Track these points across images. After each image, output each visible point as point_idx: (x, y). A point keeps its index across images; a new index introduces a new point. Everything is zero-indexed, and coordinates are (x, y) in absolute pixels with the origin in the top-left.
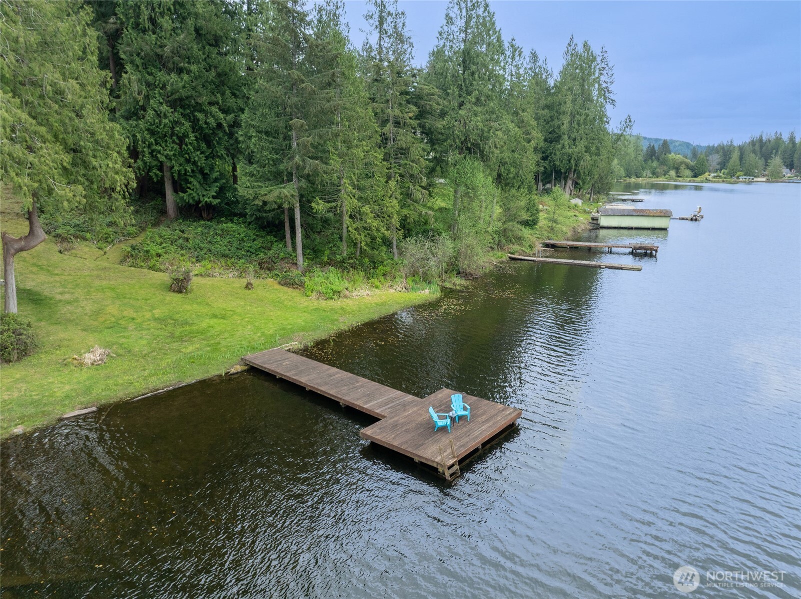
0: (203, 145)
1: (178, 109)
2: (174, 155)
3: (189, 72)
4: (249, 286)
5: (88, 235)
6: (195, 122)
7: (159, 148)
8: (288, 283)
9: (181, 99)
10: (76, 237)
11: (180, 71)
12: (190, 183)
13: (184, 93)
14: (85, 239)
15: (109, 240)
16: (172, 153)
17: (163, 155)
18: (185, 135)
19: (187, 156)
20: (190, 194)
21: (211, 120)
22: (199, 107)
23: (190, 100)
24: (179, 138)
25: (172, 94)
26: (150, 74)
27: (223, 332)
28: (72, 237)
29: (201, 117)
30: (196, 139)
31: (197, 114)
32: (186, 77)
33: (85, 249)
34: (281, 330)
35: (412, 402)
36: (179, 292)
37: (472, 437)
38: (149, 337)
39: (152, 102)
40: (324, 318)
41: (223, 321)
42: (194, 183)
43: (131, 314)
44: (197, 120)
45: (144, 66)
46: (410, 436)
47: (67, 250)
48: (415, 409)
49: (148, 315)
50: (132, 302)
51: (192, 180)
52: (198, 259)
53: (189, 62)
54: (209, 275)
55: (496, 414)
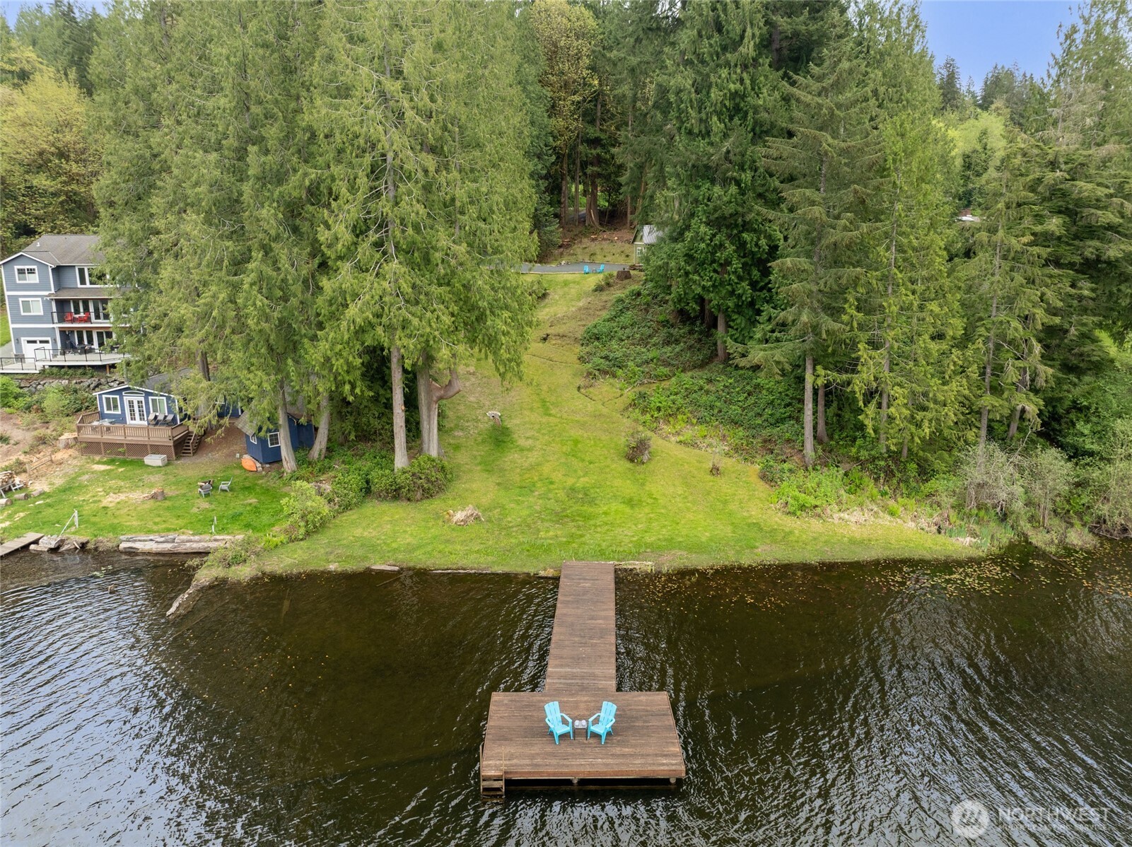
0: (756, 273)
1: (724, 229)
2: (714, 286)
3: (738, 183)
4: (715, 471)
5: (620, 372)
6: (742, 245)
7: (696, 277)
8: (767, 477)
9: (724, 217)
10: (605, 373)
11: (726, 182)
12: (733, 321)
13: (729, 210)
14: (614, 376)
15: (632, 380)
16: (710, 283)
17: (699, 285)
18: (728, 262)
19: (729, 288)
21: (763, 242)
22: (746, 226)
23: (735, 217)
24: (721, 265)
25: (716, 211)
26: (698, 187)
27: (607, 524)
28: (597, 373)
29: (749, 239)
30: (745, 265)
31: (745, 235)
32: (733, 189)
33: (606, 388)
34: (665, 540)
35: (599, 689)
36: (632, 460)
37: (566, 762)
38: (538, 508)
39: (693, 222)
40: (741, 540)
41: (627, 510)
42: (739, 321)
43: (557, 476)
44: (745, 243)
45: (690, 178)
46: (519, 724)
47: (586, 387)
48: (586, 699)
49: (570, 481)
50: (575, 462)
51: (735, 317)
52: (701, 421)
53: (742, 169)
54: (694, 445)
55: (648, 755)
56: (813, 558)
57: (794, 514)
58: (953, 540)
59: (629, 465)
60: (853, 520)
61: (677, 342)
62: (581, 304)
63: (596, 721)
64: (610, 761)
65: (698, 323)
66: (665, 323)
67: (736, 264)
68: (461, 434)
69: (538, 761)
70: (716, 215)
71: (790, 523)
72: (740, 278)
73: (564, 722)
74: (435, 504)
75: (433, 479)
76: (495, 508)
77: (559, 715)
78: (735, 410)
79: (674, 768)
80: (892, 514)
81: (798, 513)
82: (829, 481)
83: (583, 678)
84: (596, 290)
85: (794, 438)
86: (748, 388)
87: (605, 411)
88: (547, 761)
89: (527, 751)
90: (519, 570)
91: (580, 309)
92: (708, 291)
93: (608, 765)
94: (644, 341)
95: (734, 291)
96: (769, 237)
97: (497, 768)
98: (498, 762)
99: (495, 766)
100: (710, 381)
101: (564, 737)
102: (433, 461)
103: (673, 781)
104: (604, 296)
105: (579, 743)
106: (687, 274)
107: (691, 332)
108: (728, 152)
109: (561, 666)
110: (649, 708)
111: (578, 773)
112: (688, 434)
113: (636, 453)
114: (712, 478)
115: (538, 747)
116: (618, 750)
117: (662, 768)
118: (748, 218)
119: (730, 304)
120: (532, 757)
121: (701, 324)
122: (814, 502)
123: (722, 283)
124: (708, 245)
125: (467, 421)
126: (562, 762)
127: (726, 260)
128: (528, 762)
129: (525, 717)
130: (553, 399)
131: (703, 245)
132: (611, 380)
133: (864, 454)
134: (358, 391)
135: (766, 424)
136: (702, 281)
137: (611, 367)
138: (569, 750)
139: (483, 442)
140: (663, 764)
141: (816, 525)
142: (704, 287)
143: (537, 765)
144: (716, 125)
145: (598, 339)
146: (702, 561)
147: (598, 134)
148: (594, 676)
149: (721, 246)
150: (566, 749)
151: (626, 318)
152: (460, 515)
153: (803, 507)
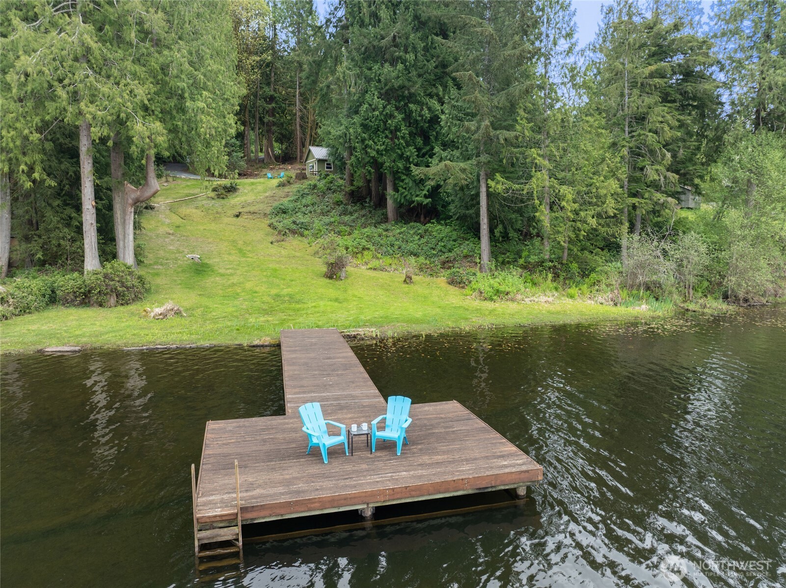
0: (419, 141)
1: (393, 102)
2: (386, 150)
3: (404, 62)
5: (306, 232)
6: (408, 117)
7: (371, 142)
8: (455, 282)
9: (392, 89)
10: (294, 232)
11: (393, 62)
12: (403, 181)
13: (397, 84)
14: (302, 235)
15: (318, 236)
16: (383, 147)
17: (374, 150)
18: (397, 129)
19: (399, 151)
20: (403, 193)
21: (426, 112)
22: (412, 98)
23: (403, 90)
24: (391, 132)
25: (386, 85)
26: (370, 69)
27: (318, 312)
28: (287, 231)
29: (414, 108)
30: (410, 134)
31: (411, 105)
32: (400, 66)
33: (294, 242)
34: (381, 318)
35: (364, 407)
36: (331, 278)
37: (348, 482)
38: (245, 307)
39: (367, 96)
40: (453, 315)
41: (336, 304)
42: (407, 181)
43: (262, 289)
44: (411, 112)
45: (365, 60)
46: (255, 448)
47: (278, 241)
48: (349, 416)
49: (274, 291)
50: (276, 281)
51: (404, 177)
52: (386, 253)
53: (406, 52)
54: (383, 270)
55: (476, 459)
57: (491, 299)
58: (630, 308)
59: (328, 281)
60: (543, 301)
61: (351, 214)
62: (267, 194)
63: (382, 426)
64: (420, 472)
65: (367, 200)
66: (338, 203)
67: (405, 131)
68: (160, 267)
69: (301, 486)
70: (387, 87)
71: (489, 305)
72: (408, 145)
73: (333, 432)
74: (132, 307)
75: (129, 284)
76: (198, 308)
77: (323, 422)
78: (412, 246)
79: (524, 468)
80: (572, 297)
81: (495, 298)
82: (512, 279)
83: (337, 399)
84: (279, 186)
85: (471, 254)
86: (420, 231)
87: (298, 254)
88: (317, 485)
89: (277, 476)
90: (230, 342)
91: (267, 197)
92: (382, 155)
93: (420, 477)
94: (324, 214)
95: (403, 154)
96: (429, 109)
97: (224, 504)
98: (226, 497)
99: (222, 501)
100: (387, 230)
101: (335, 452)
102: (129, 268)
103: (522, 492)
104: (287, 189)
105: (361, 458)
106: (363, 140)
107: (363, 208)
108: (394, 37)
109: (304, 392)
110: (443, 416)
111: (373, 494)
112: (375, 263)
113: (334, 271)
114: (407, 285)
115: (294, 470)
116: (426, 459)
117: (507, 470)
118: (413, 91)
119: (400, 165)
120: (288, 483)
121: (370, 200)
122: (507, 289)
123: (392, 149)
124: (381, 113)
125: (167, 260)
126: (342, 483)
127: (396, 127)
128: (281, 489)
129: (264, 441)
130: (249, 248)
131: (377, 113)
132: (300, 238)
133: (533, 259)
134: (36, 175)
135: (440, 254)
136: (379, 144)
137: (298, 230)
138: (348, 467)
139: (183, 271)
140: (506, 466)
141: (512, 307)
142: (378, 151)
143: (298, 492)
144: (384, 13)
145: (285, 213)
146: (424, 330)
147: (272, 93)
148: (353, 397)
149: (391, 116)
150: (338, 467)
151: (309, 200)
152: (158, 310)
153: (498, 292)
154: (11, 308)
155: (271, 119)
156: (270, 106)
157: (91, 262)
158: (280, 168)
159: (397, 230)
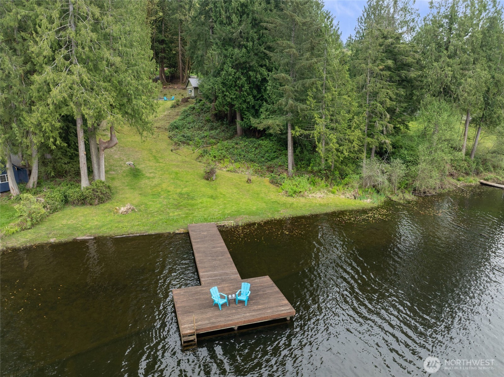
0: (255, 92)
1: (240, 70)
2: (236, 98)
3: (246, 47)
4: (249, 181)
5: (191, 143)
6: (249, 78)
7: (227, 93)
8: (274, 182)
9: (240, 64)
10: (184, 143)
11: (240, 46)
12: (246, 115)
13: (242, 60)
14: (188, 144)
15: (198, 146)
16: (234, 96)
17: (229, 97)
18: (243, 86)
19: (243, 99)
20: (246, 122)
21: (259, 76)
22: (251, 68)
23: (246, 64)
24: (239, 87)
25: (236, 61)
26: (226, 50)
27: (204, 207)
28: (180, 143)
29: (252, 75)
30: (250, 88)
31: (250, 73)
32: (244, 50)
33: (185, 150)
34: (236, 211)
35: (232, 280)
36: (207, 179)
37: (229, 318)
38: (165, 203)
39: (225, 66)
40: (272, 209)
41: (212, 200)
42: (248, 115)
43: (171, 189)
44: (250, 76)
45: (223, 45)
46: (194, 303)
47: (175, 150)
48: (227, 285)
49: (179, 191)
50: (178, 182)
51: (246, 113)
52: (236, 161)
53: (247, 41)
54: (235, 172)
55: (273, 307)
56: (307, 213)
57: (292, 196)
58: (362, 201)
59: (206, 181)
60: (318, 196)
61: (216, 129)
62: (165, 113)
63: (240, 294)
64: (253, 313)
65: (225, 120)
66: (208, 121)
67: (247, 87)
68: (113, 173)
69: (213, 320)
70: (237, 62)
71: (290, 200)
72: (248, 94)
73: (222, 297)
74: (107, 205)
75: (105, 192)
76: (142, 205)
77: (218, 294)
78: (251, 156)
79: (289, 311)
80: (333, 193)
81: (294, 195)
82: (303, 182)
83: (220, 275)
84: (172, 107)
85: (283, 164)
86: (255, 145)
87: (187, 159)
88: (219, 320)
89: (204, 316)
90: (164, 232)
91: (165, 116)
92: (234, 100)
93: (253, 316)
94: (200, 129)
95: (246, 100)
96: (261, 74)
97: (190, 328)
98: (190, 325)
99: (189, 327)
100: (237, 144)
101: (223, 305)
102: (103, 183)
103: (288, 319)
104: (177, 110)
105: (233, 307)
106: (223, 92)
107: (222, 124)
108: (241, 32)
109: (207, 271)
110: (262, 285)
111: (238, 323)
112: (231, 167)
113: (209, 176)
114: (248, 184)
115: (210, 313)
116: (255, 307)
117: (283, 312)
118: (251, 65)
119: (244, 107)
120: (209, 319)
121: (227, 120)
122: (300, 190)
123: (240, 97)
124: (233, 77)
125: (116, 167)
126: (227, 319)
127: (242, 85)
128: (207, 322)
129: (197, 299)
130: (160, 155)
131: (231, 77)
132: (187, 147)
133: (316, 169)
135: (266, 161)
136: (231, 95)
137: (187, 140)
138: (229, 312)
139: (127, 175)
140: (283, 310)
141: (302, 200)
142: (231, 98)
143: (213, 323)
144: (235, 18)
145: (177, 128)
146: (257, 219)
147: (163, 38)
148: (227, 274)
149: (239, 78)
150: (225, 312)
151: (190, 118)
152: (123, 209)
153: (295, 192)
154: (49, 210)
155: (163, 54)
156: (162, 46)
157: (85, 182)
158: (170, 88)
159: (243, 143)
